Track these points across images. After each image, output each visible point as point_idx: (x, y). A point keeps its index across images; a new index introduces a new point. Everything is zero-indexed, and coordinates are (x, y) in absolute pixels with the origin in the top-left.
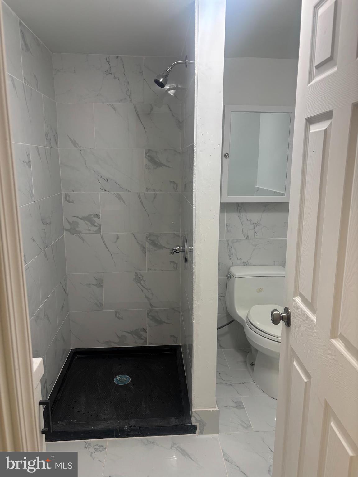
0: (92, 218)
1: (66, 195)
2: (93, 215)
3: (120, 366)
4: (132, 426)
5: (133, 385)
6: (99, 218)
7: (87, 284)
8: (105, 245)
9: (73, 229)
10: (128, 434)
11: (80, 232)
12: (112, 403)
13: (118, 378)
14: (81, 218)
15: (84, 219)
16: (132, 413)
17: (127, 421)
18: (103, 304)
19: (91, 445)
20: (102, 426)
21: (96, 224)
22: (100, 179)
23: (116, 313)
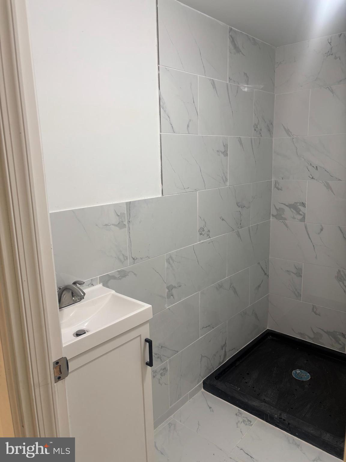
0: (298, 206)
1: (276, 182)
2: (299, 203)
3: (306, 362)
4: (281, 418)
5: (310, 384)
6: (305, 207)
7: (288, 271)
8: (308, 235)
9: (279, 216)
10: (277, 424)
11: (285, 219)
12: (279, 390)
13: (298, 371)
14: (287, 205)
15: (290, 206)
16: (292, 408)
17: (280, 412)
18: (301, 295)
19: (241, 415)
20: (255, 403)
21: (301, 213)
22: (310, 167)
23: (313, 307)
